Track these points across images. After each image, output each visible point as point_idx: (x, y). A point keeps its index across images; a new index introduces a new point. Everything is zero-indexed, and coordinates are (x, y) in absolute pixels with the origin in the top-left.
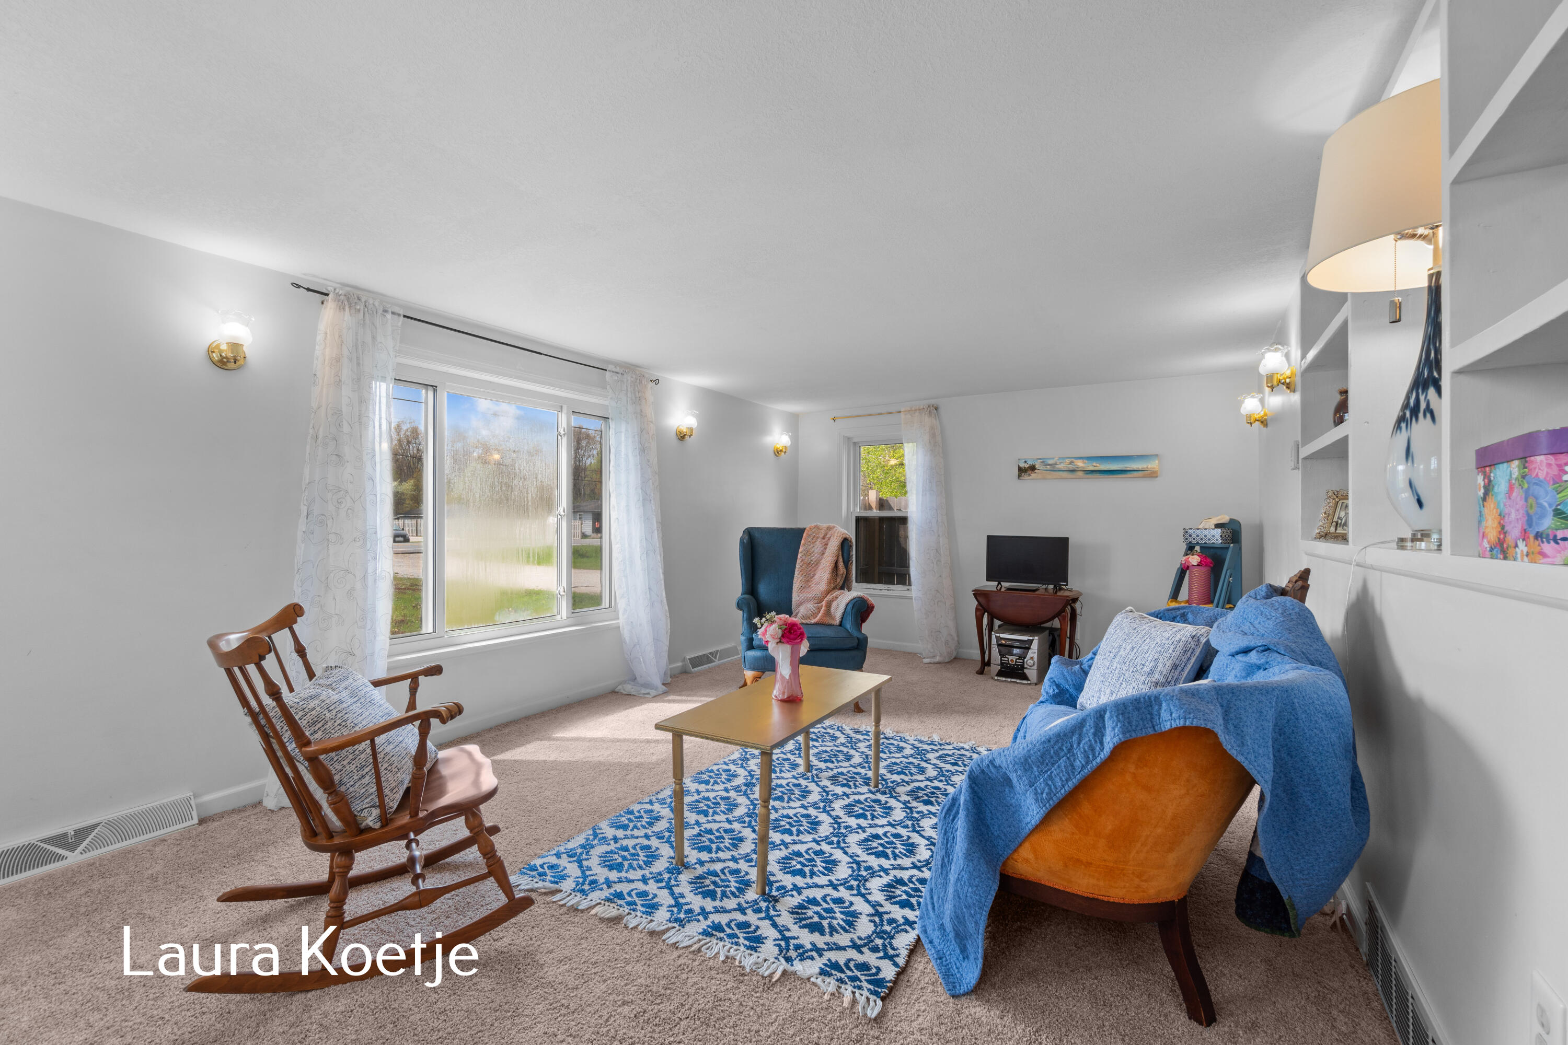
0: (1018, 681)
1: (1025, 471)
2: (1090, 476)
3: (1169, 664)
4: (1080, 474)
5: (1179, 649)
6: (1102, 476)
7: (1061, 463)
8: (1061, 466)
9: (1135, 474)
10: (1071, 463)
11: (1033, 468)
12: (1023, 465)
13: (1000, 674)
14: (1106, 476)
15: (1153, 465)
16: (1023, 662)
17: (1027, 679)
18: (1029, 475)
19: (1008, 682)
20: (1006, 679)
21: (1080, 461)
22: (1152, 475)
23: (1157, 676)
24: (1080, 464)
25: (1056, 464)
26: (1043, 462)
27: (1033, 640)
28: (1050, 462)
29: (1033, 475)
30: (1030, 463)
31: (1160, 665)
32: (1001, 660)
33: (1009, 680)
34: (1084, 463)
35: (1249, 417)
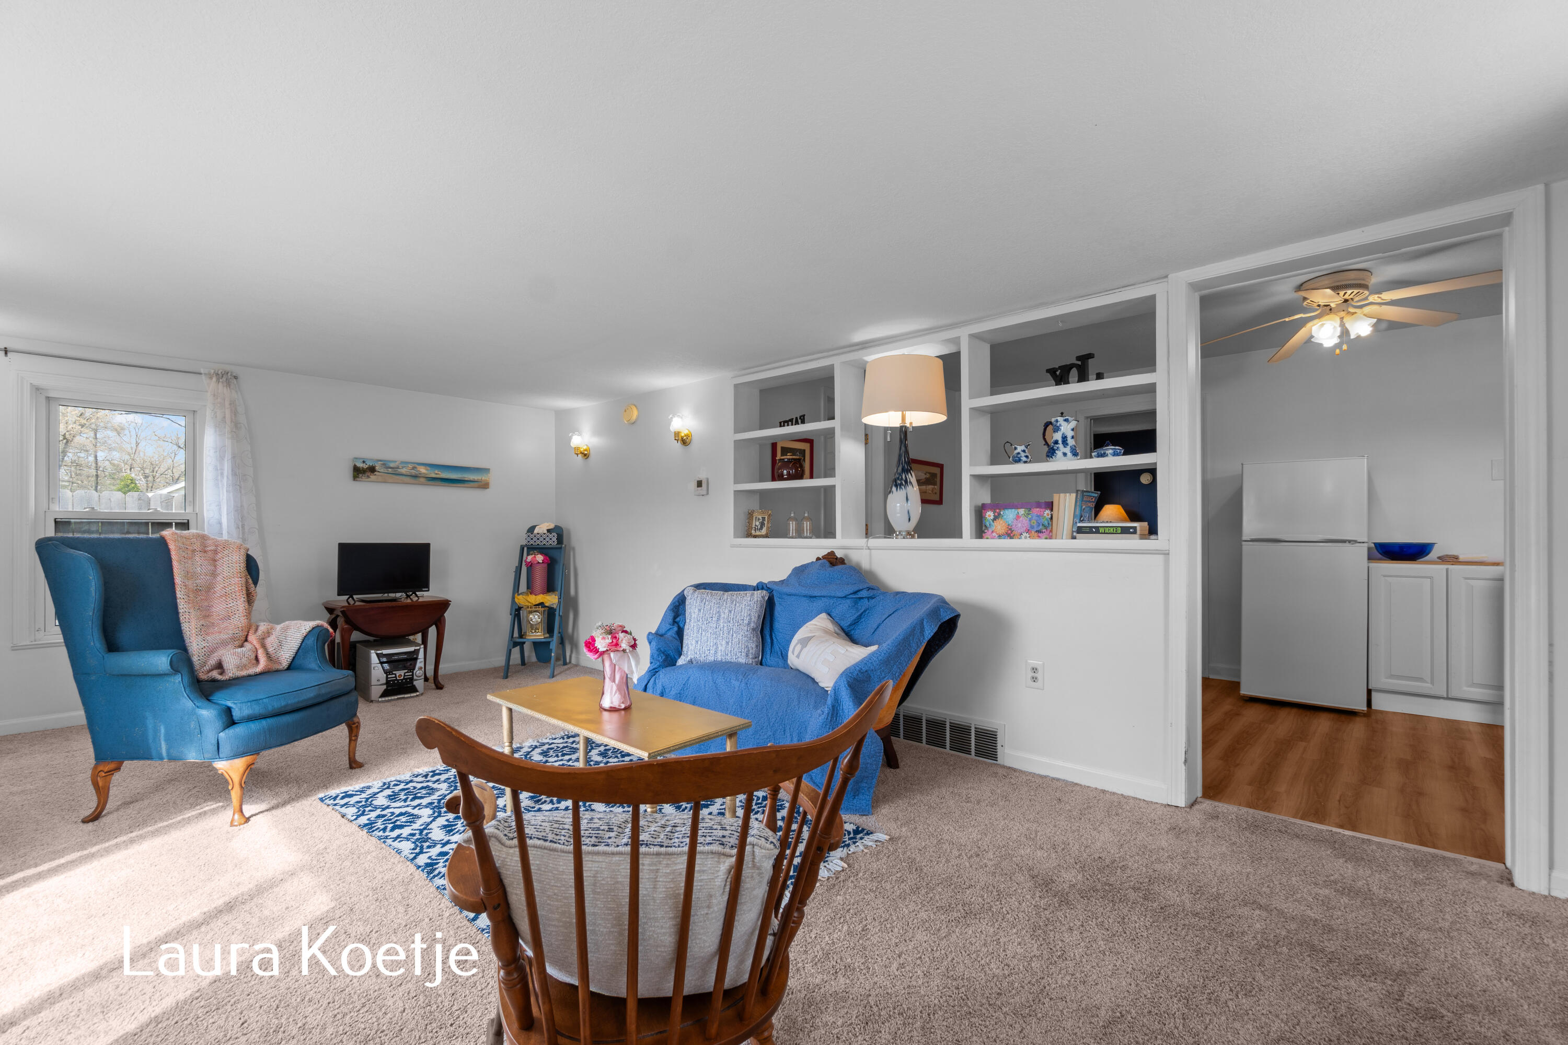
0: (406, 696)
1: (358, 472)
2: (430, 482)
3: (756, 616)
4: (422, 480)
5: (759, 606)
6: (443, 483)
7: (403, 467)
8: (404, 471)
9: (472, 484)
10: (414, 468)
11: (372, 470)
12: (360, 465)
13: (385, 694)
14: (447, 484)
15: (484, 477)
16: (413, 675)
17: (417, 691)
18: (368, 477)
19: (394, 700)
20: (393, 698)
21: (422, 467)
22: (485, 486)
23: (752, 625)
24: (423, 470)
25: (398, 468)
26: (384, 464)
27: (419, 650)
28: (392, 465)
29: (373, 477)
30: (370, 463)
31: (753, 617)
32: (387, 678)
33: (396, 697)
34: (427, 470)
35: (577, 449)
